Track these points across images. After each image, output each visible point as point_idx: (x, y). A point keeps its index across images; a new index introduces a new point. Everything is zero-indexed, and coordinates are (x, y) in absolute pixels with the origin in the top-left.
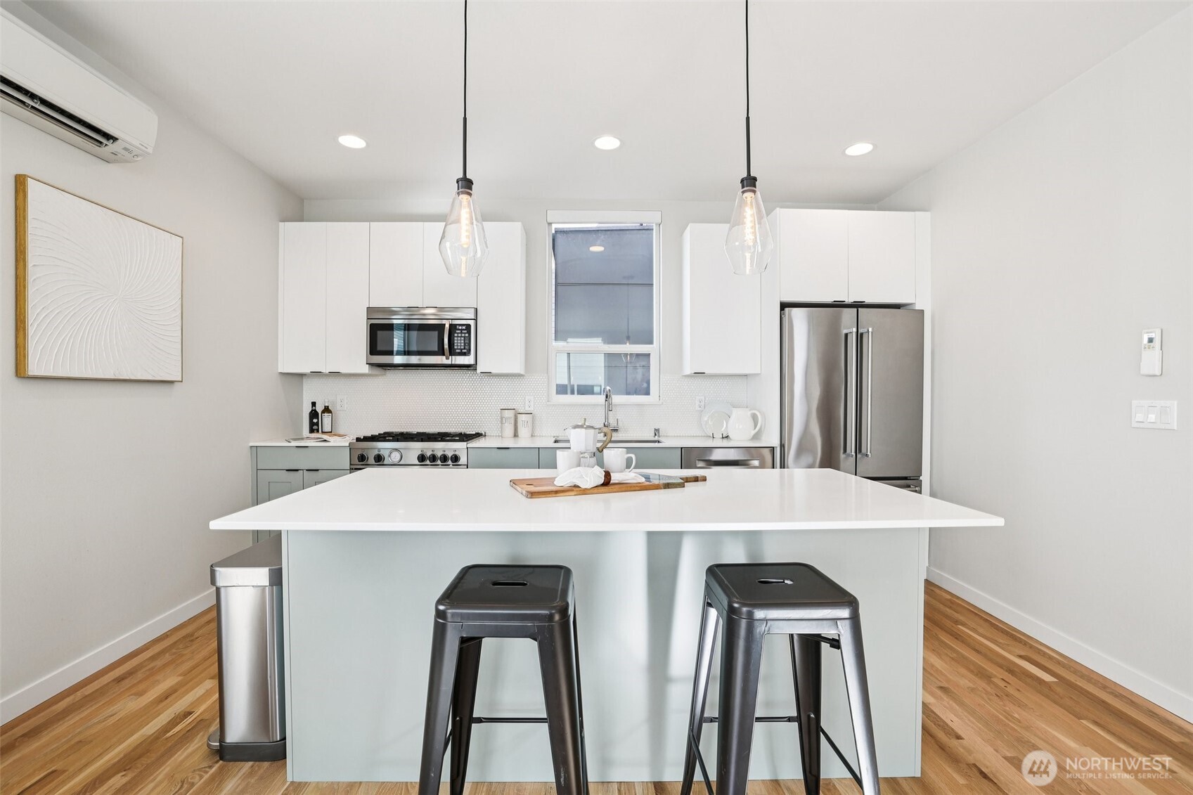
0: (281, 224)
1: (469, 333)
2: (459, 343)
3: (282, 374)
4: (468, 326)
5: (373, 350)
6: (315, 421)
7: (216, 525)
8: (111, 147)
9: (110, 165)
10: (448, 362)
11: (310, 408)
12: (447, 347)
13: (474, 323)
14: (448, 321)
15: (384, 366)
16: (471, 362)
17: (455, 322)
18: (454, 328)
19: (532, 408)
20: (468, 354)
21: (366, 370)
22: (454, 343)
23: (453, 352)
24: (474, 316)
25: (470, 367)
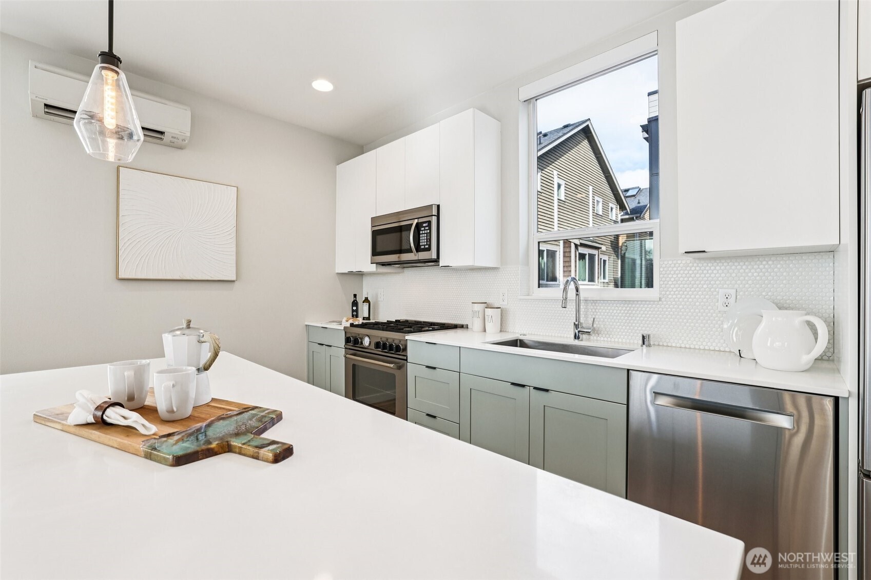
1: (430, 229)
2: (423, 242)
3: (338, 274)
4: (429, 223)
5: (375, 253)
6: (354, 308)
8: (165, 138)
10: (416, 258)
11: (352, 299)
12: (412, 245)
13: (434, 219)
14: (416, 221)
15: (384, 264)
16: (434, 256)
17: (421, 220)
18: (418, 226)
19: (506, 303)
20: (429, 249)
21: (373, 268)
22: (419, 240)
23: (418, 249)
24: (435, 212)
25: (436, 261)
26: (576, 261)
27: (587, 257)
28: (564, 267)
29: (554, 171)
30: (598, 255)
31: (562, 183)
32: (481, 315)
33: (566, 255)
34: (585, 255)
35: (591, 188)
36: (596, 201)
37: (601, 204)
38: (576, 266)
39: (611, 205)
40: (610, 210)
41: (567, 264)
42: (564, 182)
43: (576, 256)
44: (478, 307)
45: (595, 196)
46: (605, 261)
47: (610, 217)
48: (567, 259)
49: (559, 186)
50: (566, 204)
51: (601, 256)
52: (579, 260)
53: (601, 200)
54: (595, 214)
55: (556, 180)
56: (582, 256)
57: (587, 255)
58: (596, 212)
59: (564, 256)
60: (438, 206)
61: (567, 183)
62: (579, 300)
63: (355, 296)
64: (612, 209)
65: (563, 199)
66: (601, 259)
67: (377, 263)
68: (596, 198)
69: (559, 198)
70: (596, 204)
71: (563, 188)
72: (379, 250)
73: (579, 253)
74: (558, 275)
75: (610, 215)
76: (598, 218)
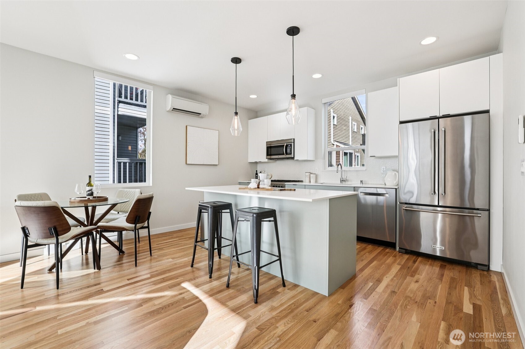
0: (249, 121)
1: (291, 147)
2: (288, 151)
3: (249, 162)
4: (291, 145)
5: (268, 155)
6: (257, 176)
7: (186, 189)
8: (200, 116)
9: (203, 119)
10: (286, 157)
11: (256, 172)
12: (284, 152)
13: (293, 143)
14: (286, 144)
15: (271, 159)
16: (293, 156)
17: (287, 144)
18: (287, 146)
19: (317, 172)
20: (291, 154)
21: (266, 160)
22: (287, 151)
23: (287, 154)
24: (293, 141)
25: (293, 158)
26: (342, 157)
27: (348, 154)
28: (336, 159)
29: (332, 110)
30: (354, 153)
31: (335, 115)
32: (309, 177)
33: (338, 153)
34: (347, 153)
35: (350, 118)
36: (353, 125)
37: (356, 126)
38: (342, 159)
39: (361, 126)
40: (361, 129)
41: (338, 158)
42: (336, 115)
43: (342, 154)
44: (307, 174)
45: (353, 122)
46: (358, 156)
47: (361, 133)
48: (338, 155)
49: (334, 117)
50: (338, 126)
51: (356, 154)
52: (344, 155)
53: (356, 124)
54: (353, 131)
55: (332, 114)
56: (346, 154)
57: (348, 153)
58: (353, 130)
59: (336, 154)
60: (294, 139)
61: (338, 115)
62: (342, 171)
63: (257, 171)
64: (362, 128)
65: (336, 124)
66: (356, 155)
67: (268, 159)
68: (353, 123)
69: (334, 123)
70: (353, 126)
71: (336, 118)
72: (269, 153)
73: (344, 152)
74: (333, 163)
75: (361, 132)
76: (354, 133)
